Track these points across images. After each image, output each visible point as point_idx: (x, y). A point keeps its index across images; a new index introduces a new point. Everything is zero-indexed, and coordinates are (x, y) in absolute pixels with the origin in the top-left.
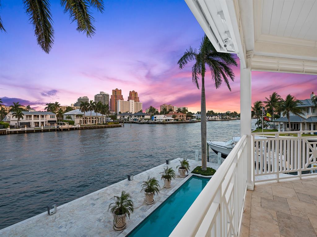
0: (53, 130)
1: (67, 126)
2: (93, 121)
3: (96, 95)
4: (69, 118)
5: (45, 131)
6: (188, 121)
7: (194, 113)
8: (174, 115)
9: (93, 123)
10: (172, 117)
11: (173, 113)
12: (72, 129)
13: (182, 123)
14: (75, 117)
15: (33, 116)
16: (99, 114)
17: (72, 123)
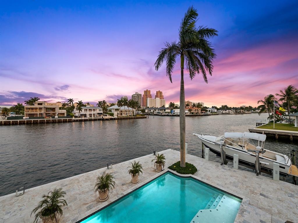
0: (100, 120)
1: (108, 117)
2: (126, 113)
3: (133, 95)
4: (110, 111)
5: (95, 120)
6: (202, 114)
7: (209, 108)
8: (190, 109)
9: (126, 115)
10: (188, 111)
11: (189, 107)
12: (111, 119)
13: (197, 115)
14: (114, 111)
15: (88, 110)
16: (130, 109)
17: (112, 115)
